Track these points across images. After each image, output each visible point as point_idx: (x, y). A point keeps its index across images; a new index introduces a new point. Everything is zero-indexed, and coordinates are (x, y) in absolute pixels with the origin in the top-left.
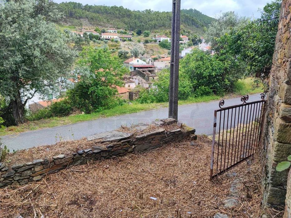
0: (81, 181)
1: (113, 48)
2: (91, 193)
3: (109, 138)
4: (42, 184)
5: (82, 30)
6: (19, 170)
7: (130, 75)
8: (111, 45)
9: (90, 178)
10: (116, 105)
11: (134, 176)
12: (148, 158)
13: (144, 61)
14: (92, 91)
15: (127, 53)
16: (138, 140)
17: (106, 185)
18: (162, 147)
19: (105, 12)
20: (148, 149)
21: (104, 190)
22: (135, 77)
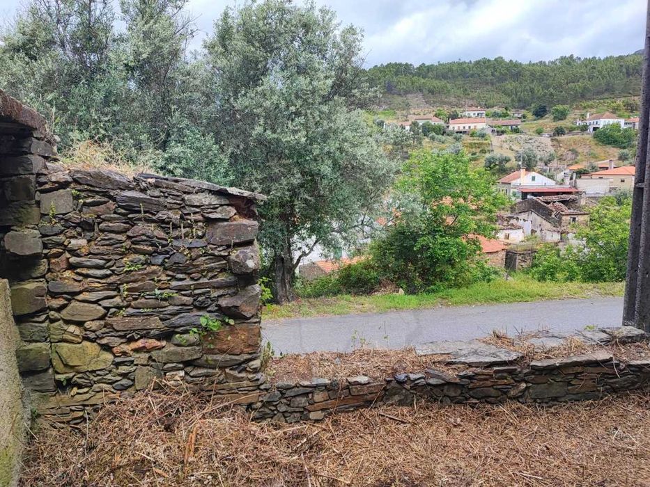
0: (400, 442)
1: (474, 150)
2: (420, 473)
3: (465, 356)
4: (325, 430)
5: (409, 116)
6: (288, 393)
7: (512, 212)
8: (470, 144)
9: (418, 439)
10: (476, 280)
11: (523, 460)
12: (562, 422)
13: (551, 177)
14: (422, 246)
15: (507, 160)
16: (537, 373)
17: (455, 464)
18: (602, 398)
19: (460, 75)
20: (563, 400)
21: (449, 476)
22: (522, 216)
